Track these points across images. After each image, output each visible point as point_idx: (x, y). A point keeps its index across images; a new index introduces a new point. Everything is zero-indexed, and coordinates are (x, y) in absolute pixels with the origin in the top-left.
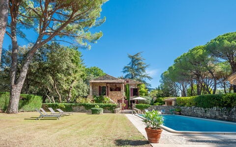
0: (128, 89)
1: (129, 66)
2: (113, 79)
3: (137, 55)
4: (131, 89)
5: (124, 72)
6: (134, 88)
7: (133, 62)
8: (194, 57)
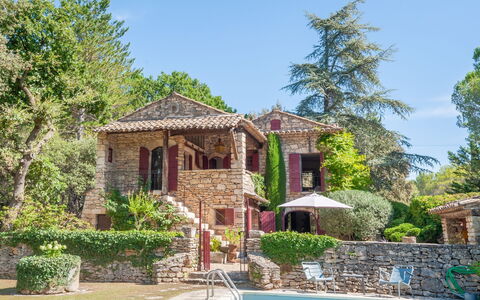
0: (276, 160)
1: (313, 61)
2: (197, 114)
3: (342, 15)
4: (293, 157)
6: (304, 151)
7: (329, 43)
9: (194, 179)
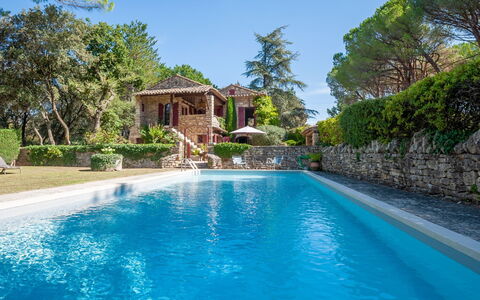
0: (231, 110)
1: (258, 60)
3: (273, 35)
4: (240, 109)
5: (248, 74)
6: (246, 106)
7: (266, 50)
8: (384, 25)
9: (187, 119)
